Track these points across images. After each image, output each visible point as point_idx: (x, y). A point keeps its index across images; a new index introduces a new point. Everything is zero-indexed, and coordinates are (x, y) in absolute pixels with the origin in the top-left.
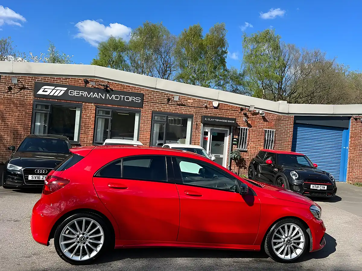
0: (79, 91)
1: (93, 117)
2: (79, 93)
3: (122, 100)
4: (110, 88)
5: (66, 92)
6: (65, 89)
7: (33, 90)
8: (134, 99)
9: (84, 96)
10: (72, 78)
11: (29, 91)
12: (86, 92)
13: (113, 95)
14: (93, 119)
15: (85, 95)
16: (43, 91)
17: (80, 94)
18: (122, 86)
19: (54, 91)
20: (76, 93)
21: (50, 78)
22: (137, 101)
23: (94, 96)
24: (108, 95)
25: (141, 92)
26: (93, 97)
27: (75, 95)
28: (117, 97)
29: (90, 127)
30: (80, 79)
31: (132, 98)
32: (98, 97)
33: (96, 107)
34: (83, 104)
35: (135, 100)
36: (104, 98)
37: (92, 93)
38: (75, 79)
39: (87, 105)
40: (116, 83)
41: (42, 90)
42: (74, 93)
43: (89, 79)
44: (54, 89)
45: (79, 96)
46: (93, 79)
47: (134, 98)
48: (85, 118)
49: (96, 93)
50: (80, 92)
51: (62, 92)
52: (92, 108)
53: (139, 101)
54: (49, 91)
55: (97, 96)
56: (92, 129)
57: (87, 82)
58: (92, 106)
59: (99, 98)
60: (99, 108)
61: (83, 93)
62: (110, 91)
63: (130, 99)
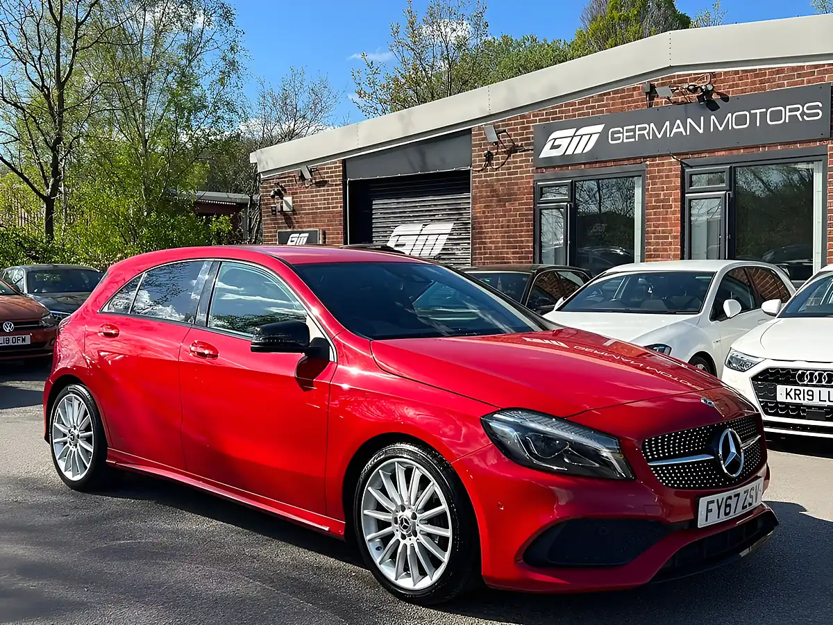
0: (633, 127)
1: (675, 200)
2: (634, 130)
3: (758, 125)
4: (718, 94)
5: (603, 135)
6: (599, 128)
7: (532, 150)
8: (798, 113)
9: (647, 138)
10: (616, 92)
12: (652, 125)
13: (730, 115)
14: (676, 206)
15: (648, 133)
16: (553, 147)
17: (637, 133)
18: (757, 75)
19: (576, 139)
20: (625, 134)
21: (566, 105)
22: (809, 115)
23: (675, 130)
24: (713, 117)
25: (822, 79)
26: (672, 136)
27: (625, 141)
28: (741, 120)
29: (671, 232)
30: (634, 89)
31: (791, 110)
32: (684, 134)
33: (684, 166)
34: (648, 163)
35: (803, 114)
36: (701, 131)
37: (668, 123)
38: (623, 90)
39: (658, 165)
40: (737, 72)
41: (549, 145)
42: (621, 135)
43: (658, 80)
44: (574, 136)
45: (633, 140)
46: (669, 78)
47: (798, 109)
48: (654, 208)
49: (678, 122)
50: (637, 126)
51: (595, 138)
52: (670, 170)
53: (817, 114)
54: (565, 142)
55: (682, 129)
56: (675, 237)
57: (652, 92)
58: (671, 164)
59: (688, 133)
60: (691, 167)
61: (645, 129)
62: (720, 103)
63: (786, 115)
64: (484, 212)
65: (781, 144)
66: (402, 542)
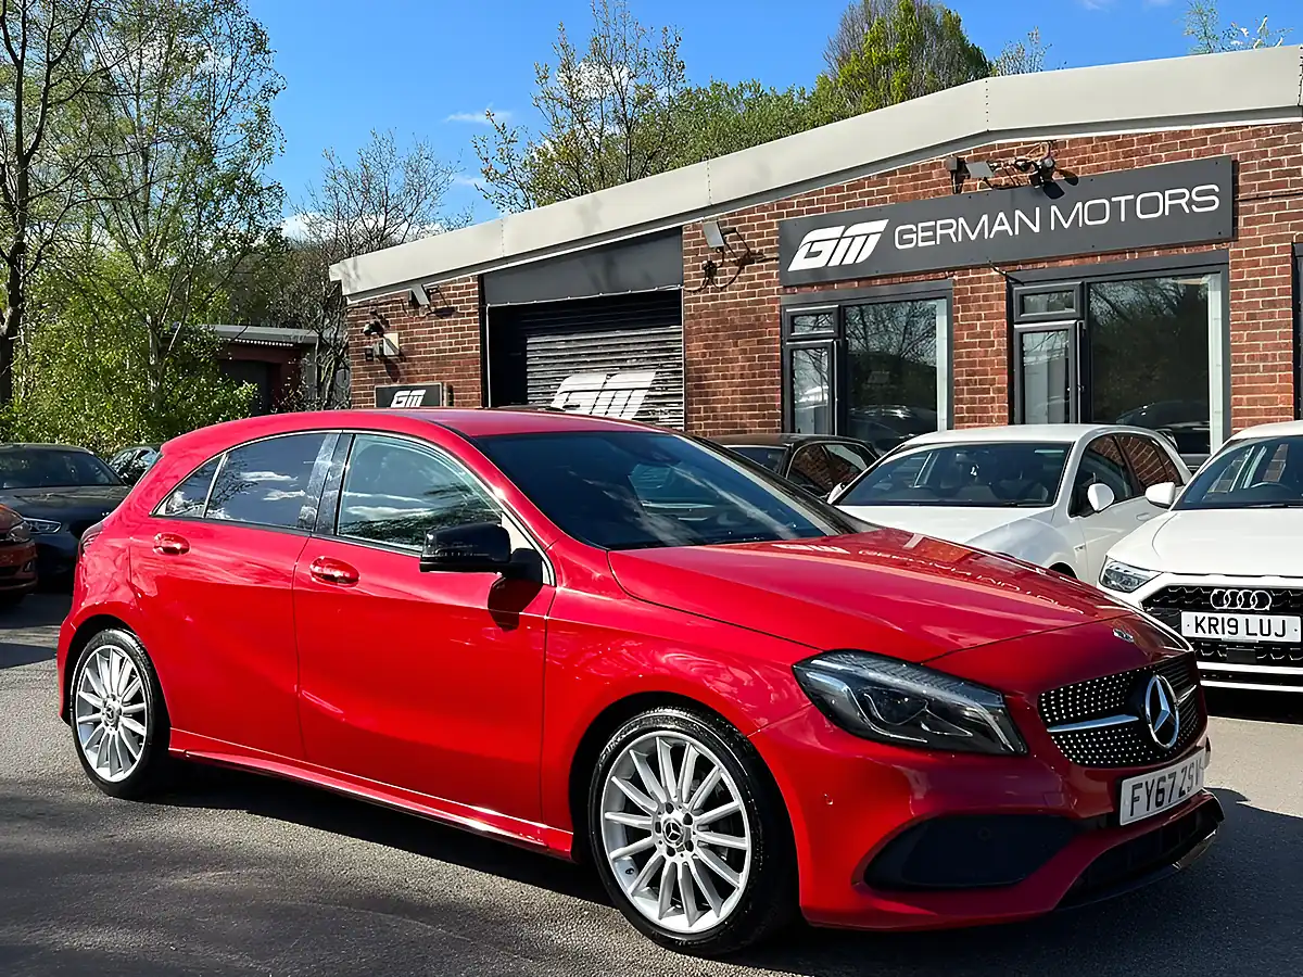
0: (933, 223)
1: (998, 335)
2: (933, 229)
3: (1123, 219)
4: (1062, 172)
5: (886, 236)
6: (881, 225)
7: (777, 259)
8: (1183, 202)
9: (954, 240)
10: (903, 171)
11: (764, 264)
12: (961, 220)
13: (1079, 205)
14: (1001, 343)
15: (956, 234)
16: (810, 255)
17: (939, 232)
18: (1119, 145)
19: (845, 243)
20: (921, 234)
21: (829, 191)
22: (1200, 205)
23: (996, 228)
24: (1054, 208)
25: (1219, 150)
26: (992, 236)
27: (921, 244)
28: (1097, 212)
29: (993, 382)
30: (933, 166)
31: (1172, 197)
32: (1011, 233)
33: (1011, 282)
34: (956, 278)
35: (1190, 202)
36: (1036, 229)
37: (985, 218)
38: (916, 168)
39: (971, 281)
40: (1089, 140)
41: (803, 251)
42: (914, 236)
43: (969, 152)
44: (842, 237)
45: (933, 243)
46: (986, 148)
47: (1182, 196)
48: (966, 345)
49: (1001, 215)
50: (939, 222)
51: (874, 240)
52: (990, 289)
53: (1213, 203)
54: (827, 247)
55: (1007, 227)
56: (999, 391)
57: (960, 172)
58: (991, 279)
59: (1017, 233)
60: (1023, 284)
61: (951, 226)
62: (1064, 186)
63: (1166, 204)
64: (704, 355)
65: (1158, 248)
66: (669, 860)
